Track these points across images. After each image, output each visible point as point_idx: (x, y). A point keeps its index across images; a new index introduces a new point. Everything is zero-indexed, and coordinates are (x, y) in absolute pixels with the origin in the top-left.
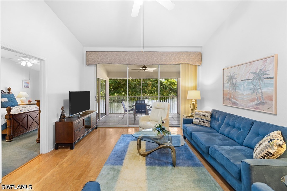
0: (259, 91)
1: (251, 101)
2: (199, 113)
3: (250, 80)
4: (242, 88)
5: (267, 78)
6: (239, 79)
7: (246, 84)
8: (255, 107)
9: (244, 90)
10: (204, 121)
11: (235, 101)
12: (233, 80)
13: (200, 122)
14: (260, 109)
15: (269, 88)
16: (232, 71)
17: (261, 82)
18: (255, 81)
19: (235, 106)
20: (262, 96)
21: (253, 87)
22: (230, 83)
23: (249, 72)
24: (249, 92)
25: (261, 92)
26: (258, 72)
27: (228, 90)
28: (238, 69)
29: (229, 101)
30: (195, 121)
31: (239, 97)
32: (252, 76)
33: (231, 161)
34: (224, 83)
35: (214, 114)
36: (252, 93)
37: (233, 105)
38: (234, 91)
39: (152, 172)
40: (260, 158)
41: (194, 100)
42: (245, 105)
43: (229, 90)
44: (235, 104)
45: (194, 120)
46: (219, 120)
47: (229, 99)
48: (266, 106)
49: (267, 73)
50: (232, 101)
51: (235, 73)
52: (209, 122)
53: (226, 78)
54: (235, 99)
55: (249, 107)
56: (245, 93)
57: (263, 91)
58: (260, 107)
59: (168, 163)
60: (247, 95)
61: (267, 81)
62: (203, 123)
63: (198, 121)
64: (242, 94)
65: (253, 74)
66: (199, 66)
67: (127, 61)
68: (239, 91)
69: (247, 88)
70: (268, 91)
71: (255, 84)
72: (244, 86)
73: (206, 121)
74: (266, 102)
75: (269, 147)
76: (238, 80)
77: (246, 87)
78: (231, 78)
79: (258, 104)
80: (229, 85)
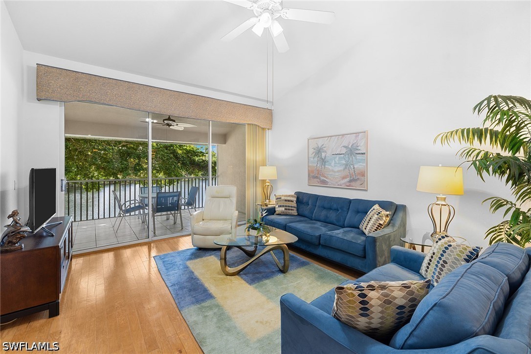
0: (352, 166)
1: (344, 178)
2: (282, 198)
3: (341, 154)
4: (333, 164)
5: (359, 154)
6: (329, 153)
7: (338, 158)
8: (348, 184)
9: (335, 166)
10: (291, 208)
11: (325, 179)
12: (321, 154)
13: (286, 211)
14: (352, 186)
15: (361, 164)
16: (320, 143)
17: (354, 158)
18: (347, 156)
19: (324, 184)
20: (355, 172)
21: (345, 163)
22: (318, 157)
23: (342, 146)
24: (342, 168)
25: (354, 168)
26: (350, 147)
27: (315, 165)
28: (328, 140)
29: (316, 180)
30: (279, 210)
31: (330, 174)
32: (344, 151)
33: (353, 241)
34: (310, 156)
35: (301, 198)
36: (344, 169)
37: (322, 184)
38: (323, 166)
39: (266, 288)
40: (374, 231)
41: (269, 180)
42: (336, 182)
43: (317, 165)
44: (324, 182)
45: (276, 209)
46: (309, 205)
47: (317, 177)
48: (359, 183)
49: (359, 148)
50: (320, 179)
51: (324, 146)
52: (295, 209)
53: (311, 151)
54: (325, 177)
55: (341, 185)
56: (336, 169)
57: (355, 166)
58: (353, 184)
59: (273, 272)
60: (338, 171)
61: (359, 157)
62: (289, 211)
63: (283, 209)
64: (333, 171)
65: (345, 149)
66: (268, 129)
67: (153, 107)
68: (329, 167)
69: (339, 163)
70: (360, 167)
71: (347, 159)
72: (335, 161)
73: (292, 208)
74: (358, 178)
75: (380, 219)
76: (327, 154)
77: (337, 162)
78: (319, 151)
79: (350, 181)
80: (316, 159)
